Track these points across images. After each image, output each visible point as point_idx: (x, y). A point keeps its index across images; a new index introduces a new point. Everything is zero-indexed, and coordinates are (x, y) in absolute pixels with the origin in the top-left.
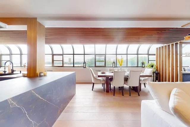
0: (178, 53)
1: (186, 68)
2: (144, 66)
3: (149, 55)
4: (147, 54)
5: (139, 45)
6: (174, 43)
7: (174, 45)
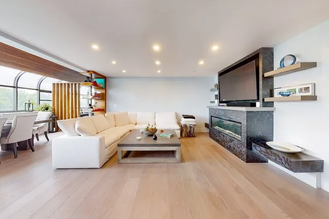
0: (77, 93)
1: (83, 109)
2: (31, 108)
3: (41, 91)
4: (37, 90)
5: (20, 71)
6: (74, 83)
7: (74, 85)
